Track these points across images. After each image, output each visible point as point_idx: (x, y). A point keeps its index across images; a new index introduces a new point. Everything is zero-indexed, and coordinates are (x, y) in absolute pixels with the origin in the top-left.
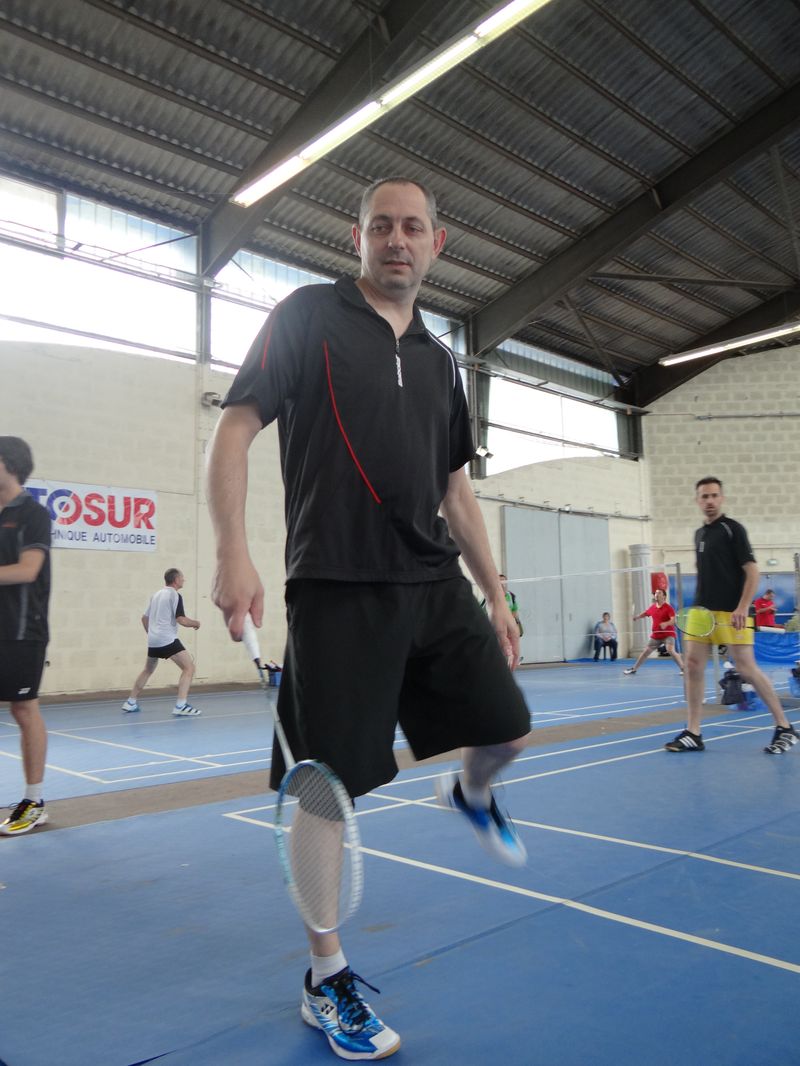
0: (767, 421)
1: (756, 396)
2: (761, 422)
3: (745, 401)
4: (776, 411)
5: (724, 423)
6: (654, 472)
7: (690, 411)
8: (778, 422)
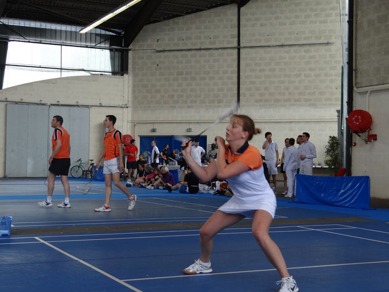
0: (193, 52)
1: (188, 38)
2: (190, 53)
3: (183, 41)
4: (198, 47)
5: (171, 54)
6: (134, 81)
7: (154, 47)
8: (198, 52)
